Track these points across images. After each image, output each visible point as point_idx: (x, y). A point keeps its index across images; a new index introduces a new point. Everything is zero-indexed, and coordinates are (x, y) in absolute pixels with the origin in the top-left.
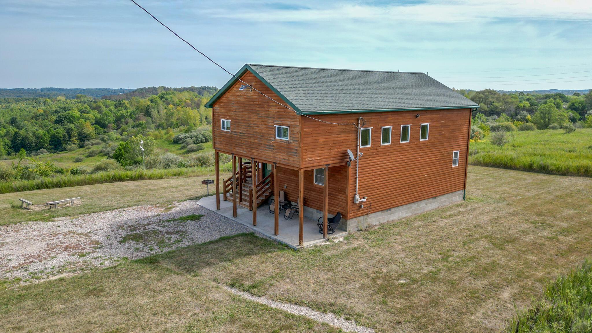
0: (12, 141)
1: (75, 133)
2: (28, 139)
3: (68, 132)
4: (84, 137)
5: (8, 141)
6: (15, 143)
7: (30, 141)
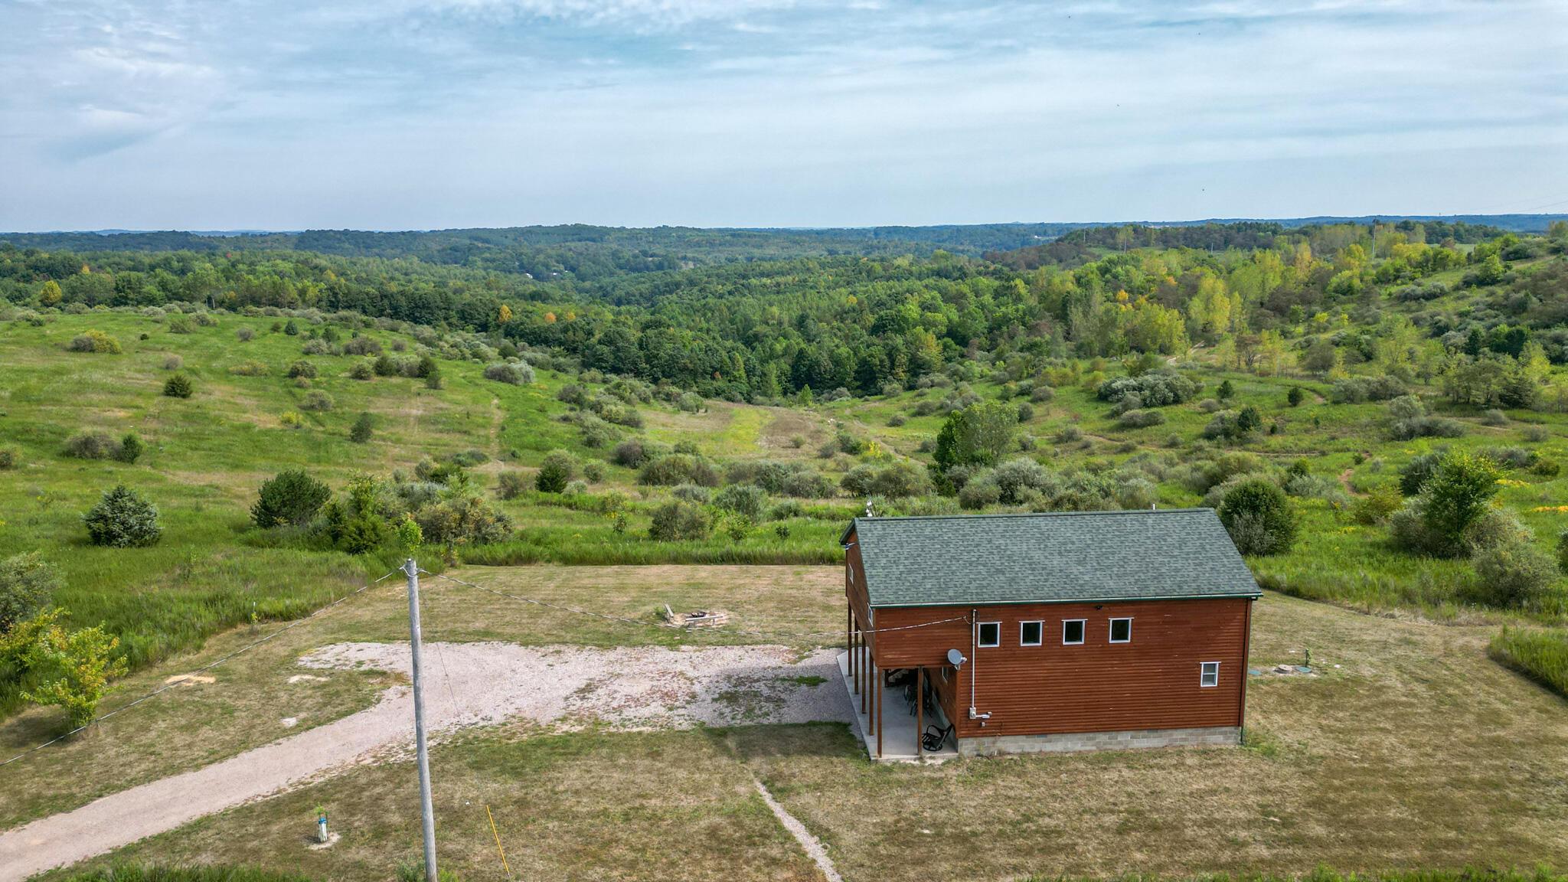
0: (793, 367)
1: (903, 359)
2: (819, 366)
3: (890, 355)
4: (920, 367)
5: (786, 367)
6: (797, 371)
7: (823, 369)
